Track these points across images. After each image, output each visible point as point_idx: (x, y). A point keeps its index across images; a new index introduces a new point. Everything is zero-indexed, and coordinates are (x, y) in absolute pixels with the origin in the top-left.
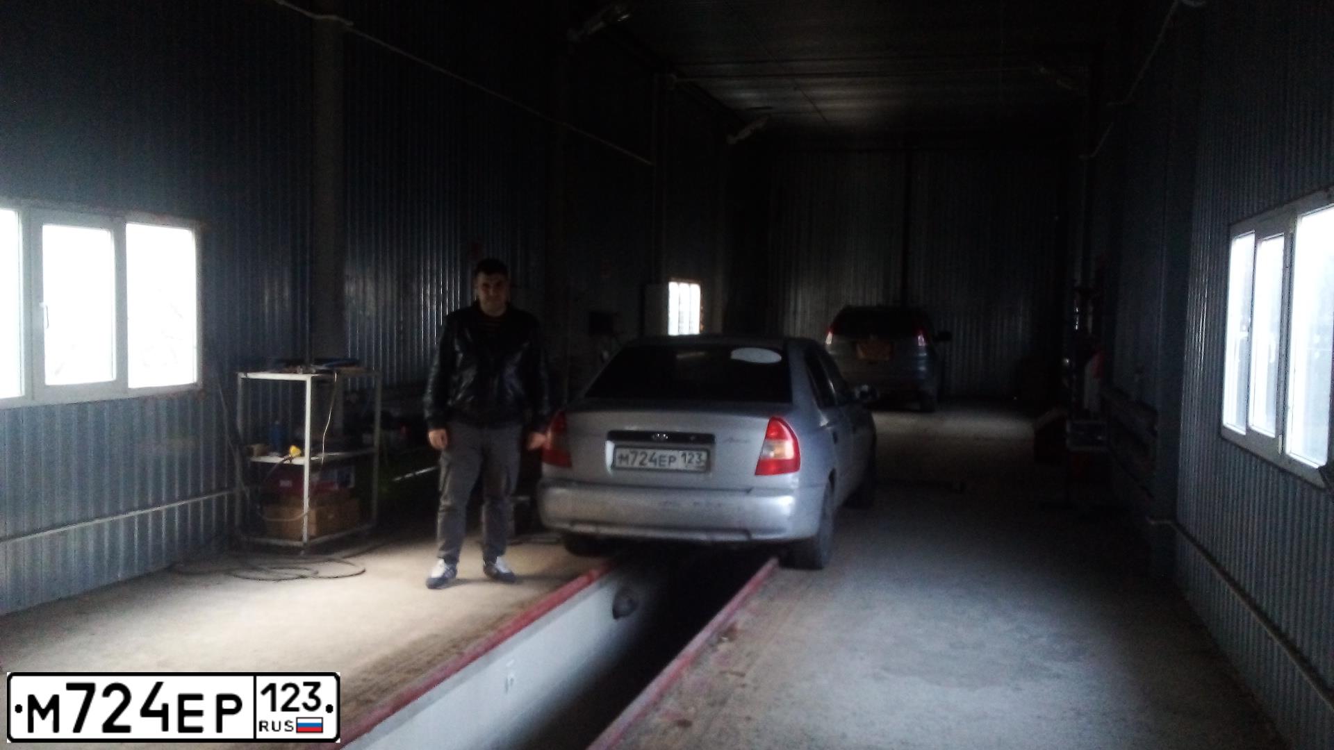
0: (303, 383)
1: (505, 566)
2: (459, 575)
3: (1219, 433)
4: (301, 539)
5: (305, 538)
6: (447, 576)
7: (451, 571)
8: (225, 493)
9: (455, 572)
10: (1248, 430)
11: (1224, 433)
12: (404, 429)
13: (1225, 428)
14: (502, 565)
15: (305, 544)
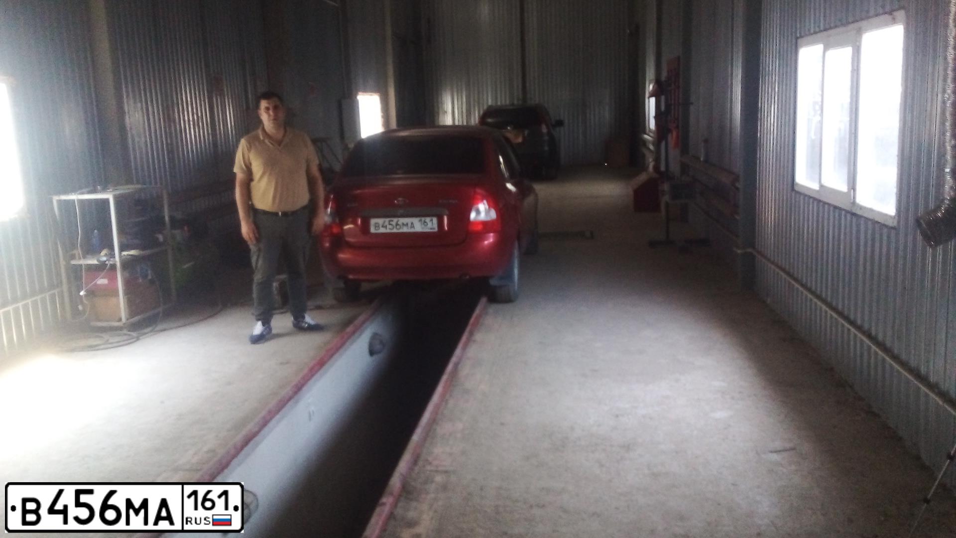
0: (106, 201)
1: (313, 319)
2: (274, 331)
3: (793, 189)
4: (120, 320)
5: (124, 320)
6: (264, 333)
7: (268, 329)
8: (56, 291)
9: (270, 329)
10: (822, 186)
11: (796, 188)
12: (186, 228)
13: (797, 184)
14: (309, 319)
15: (124, 324)
